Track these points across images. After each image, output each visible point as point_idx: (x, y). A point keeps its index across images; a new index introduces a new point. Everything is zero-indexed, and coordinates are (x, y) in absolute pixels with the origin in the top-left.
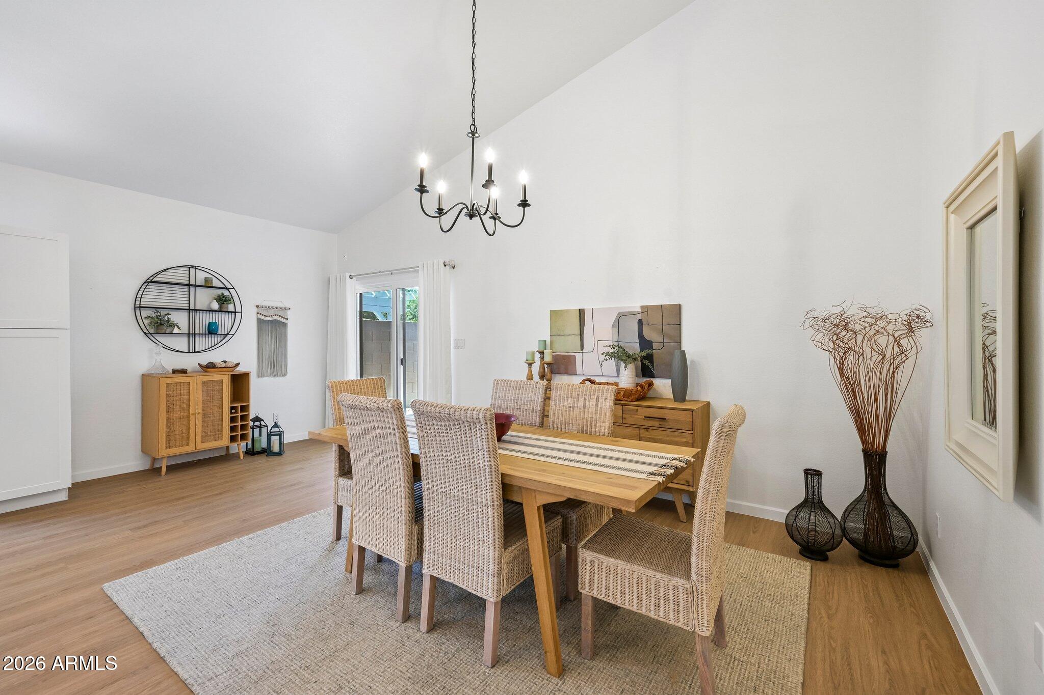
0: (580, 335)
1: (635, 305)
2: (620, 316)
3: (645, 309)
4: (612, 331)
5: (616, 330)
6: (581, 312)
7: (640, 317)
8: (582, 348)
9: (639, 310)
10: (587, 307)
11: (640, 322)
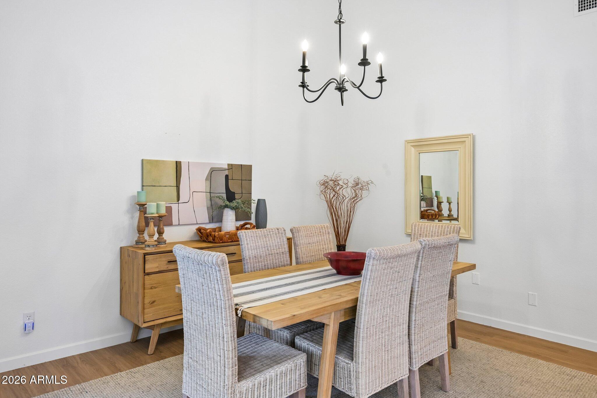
0: (177, 186)
1: (223, 162)
2: (213, 171)
3: (231, 167)
4: (206, 184)
5: (208, 182)
6: (178, 165)
7: (226, 173)
8: (178, 199)
9: (226, 167)
10: (183, 160)
11: (227, 177)
